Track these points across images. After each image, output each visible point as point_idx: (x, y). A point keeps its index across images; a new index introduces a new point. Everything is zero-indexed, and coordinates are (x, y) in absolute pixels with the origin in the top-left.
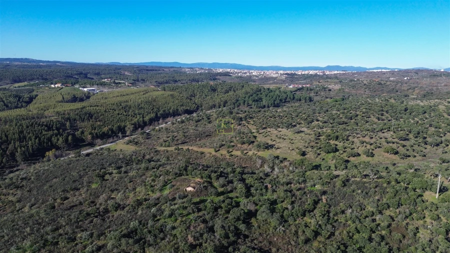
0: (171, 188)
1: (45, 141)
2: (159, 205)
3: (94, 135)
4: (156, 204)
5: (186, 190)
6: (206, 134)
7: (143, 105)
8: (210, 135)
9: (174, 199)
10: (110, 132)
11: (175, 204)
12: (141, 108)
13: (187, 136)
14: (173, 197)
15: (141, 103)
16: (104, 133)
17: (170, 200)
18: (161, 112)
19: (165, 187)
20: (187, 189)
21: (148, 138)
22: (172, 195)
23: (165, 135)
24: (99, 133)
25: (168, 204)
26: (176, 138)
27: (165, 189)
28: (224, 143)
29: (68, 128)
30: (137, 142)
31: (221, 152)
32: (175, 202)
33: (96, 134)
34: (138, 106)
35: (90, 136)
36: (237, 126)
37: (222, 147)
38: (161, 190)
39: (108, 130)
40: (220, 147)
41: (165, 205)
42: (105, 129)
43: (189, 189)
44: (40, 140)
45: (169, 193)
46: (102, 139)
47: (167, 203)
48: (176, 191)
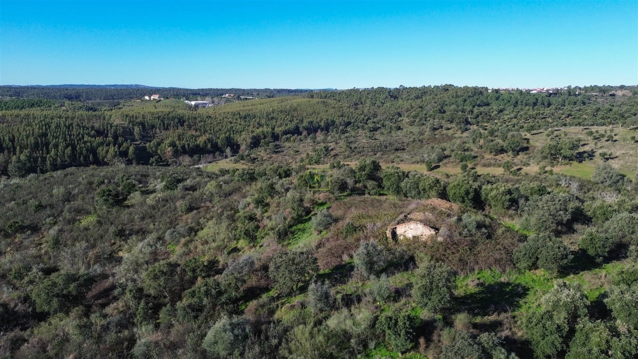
0: (327, 226)
1: (84, 152)
2: (264, 298)
3: (179, 148)
4: (252, 293)
5: (394, 234)
6: (396, 145)
7: (275, 115)
8: (404, 149)
9: (342, 272)
10: (209, 146)
11: (349, 301)
12: (272, 118)
13: (355, 148)
14: (335, 262)
15: (273, 112)
16: (198, 146)
17: (321, 278)
18: (305, 124)
19: (300, 226)
20: (400, 230)
21: (276, 152)
22: (331, 253)
23: (311, 148)
24: (189, 145)
25: (311, 296)
26: (333, 153)
27: (303, 230)
28: (446, 153)
29: (137, 137)
30: (255, 159)
31: (443, 169)
32: (350, 287)
33: (183, 147)
34: (267, 116)
35: (169, 149)
36: (459, 132)
37: (445, 161)
38: (284, 235)
39: (205, 142)
40: (440, 160)
41: (297, 300)
42: (201, 140)
43: (411, 230)
44: (74, 148)
45: (319, 246)
46: (191, 156)
47: (303, 289)
48: (350, 240)
